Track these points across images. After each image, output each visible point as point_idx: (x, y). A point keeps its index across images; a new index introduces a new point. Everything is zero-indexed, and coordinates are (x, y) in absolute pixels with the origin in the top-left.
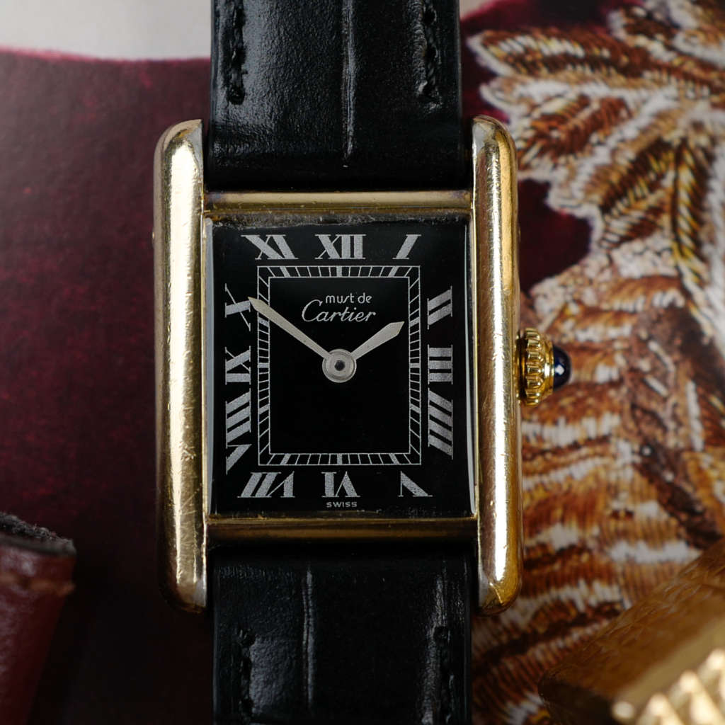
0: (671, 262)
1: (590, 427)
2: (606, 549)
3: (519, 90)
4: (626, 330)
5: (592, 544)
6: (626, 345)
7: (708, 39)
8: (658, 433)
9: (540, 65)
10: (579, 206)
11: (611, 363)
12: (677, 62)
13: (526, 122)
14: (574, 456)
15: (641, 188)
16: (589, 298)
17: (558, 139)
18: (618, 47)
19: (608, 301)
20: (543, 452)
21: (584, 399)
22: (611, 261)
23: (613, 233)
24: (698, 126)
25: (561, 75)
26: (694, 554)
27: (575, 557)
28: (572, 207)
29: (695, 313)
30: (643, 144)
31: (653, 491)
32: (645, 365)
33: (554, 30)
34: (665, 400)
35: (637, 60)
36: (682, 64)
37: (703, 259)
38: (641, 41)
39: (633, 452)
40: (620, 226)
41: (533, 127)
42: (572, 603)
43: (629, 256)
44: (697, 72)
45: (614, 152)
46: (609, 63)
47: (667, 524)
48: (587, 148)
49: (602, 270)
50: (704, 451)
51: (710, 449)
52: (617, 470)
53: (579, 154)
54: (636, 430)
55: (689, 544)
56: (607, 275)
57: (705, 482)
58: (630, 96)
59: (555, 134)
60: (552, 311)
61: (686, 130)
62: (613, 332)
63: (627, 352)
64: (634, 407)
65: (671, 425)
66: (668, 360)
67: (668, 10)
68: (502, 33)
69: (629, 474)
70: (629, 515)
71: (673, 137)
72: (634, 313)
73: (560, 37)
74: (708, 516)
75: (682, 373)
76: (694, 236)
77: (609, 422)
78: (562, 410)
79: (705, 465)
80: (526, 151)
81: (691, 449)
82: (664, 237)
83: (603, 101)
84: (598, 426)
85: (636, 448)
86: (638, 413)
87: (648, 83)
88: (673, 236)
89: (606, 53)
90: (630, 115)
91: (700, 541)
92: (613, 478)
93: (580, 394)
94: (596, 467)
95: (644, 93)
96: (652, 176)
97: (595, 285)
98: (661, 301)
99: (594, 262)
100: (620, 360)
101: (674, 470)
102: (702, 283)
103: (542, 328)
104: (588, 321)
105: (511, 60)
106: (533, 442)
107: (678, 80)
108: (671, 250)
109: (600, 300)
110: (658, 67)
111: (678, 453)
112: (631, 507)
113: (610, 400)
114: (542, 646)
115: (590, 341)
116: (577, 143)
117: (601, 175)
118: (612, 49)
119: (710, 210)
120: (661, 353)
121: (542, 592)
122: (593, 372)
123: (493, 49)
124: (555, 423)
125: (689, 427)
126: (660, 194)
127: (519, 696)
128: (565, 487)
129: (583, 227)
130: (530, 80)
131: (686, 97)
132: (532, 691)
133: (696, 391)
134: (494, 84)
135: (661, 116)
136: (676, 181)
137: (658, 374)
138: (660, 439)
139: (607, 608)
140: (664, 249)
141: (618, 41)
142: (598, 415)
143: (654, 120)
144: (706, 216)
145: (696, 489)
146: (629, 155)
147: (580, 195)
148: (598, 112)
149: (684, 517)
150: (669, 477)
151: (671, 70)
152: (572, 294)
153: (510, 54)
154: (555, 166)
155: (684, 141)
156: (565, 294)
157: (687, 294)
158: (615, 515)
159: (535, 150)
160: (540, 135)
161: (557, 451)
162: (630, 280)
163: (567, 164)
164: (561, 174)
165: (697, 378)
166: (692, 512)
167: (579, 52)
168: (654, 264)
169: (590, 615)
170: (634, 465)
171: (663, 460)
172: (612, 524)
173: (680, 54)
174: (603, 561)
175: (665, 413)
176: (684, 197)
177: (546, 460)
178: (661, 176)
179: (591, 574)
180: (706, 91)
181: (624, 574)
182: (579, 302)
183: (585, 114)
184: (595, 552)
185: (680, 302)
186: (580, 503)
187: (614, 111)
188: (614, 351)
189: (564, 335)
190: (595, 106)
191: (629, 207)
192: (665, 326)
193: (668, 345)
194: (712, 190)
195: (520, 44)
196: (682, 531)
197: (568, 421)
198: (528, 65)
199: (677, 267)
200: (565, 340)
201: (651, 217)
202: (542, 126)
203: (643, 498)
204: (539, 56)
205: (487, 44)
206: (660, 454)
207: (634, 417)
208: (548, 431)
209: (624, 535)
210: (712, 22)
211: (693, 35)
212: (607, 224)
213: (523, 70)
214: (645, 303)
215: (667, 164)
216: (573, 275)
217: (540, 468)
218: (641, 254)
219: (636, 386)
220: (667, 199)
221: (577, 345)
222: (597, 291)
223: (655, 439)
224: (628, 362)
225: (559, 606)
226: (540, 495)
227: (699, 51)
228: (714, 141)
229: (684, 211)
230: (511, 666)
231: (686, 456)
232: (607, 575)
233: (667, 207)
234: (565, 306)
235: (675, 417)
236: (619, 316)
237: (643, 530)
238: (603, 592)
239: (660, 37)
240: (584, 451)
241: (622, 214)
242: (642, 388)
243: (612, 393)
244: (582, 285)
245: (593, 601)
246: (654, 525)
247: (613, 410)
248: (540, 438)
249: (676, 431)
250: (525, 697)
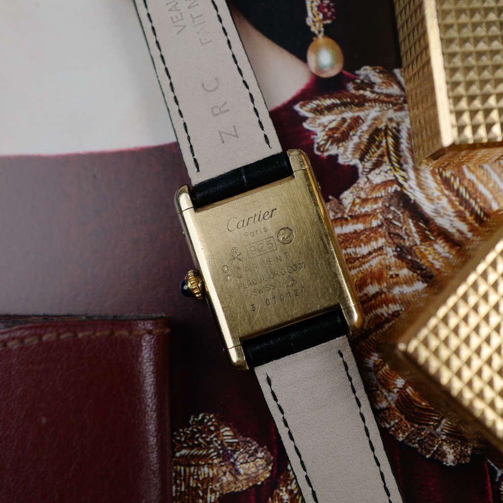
0: (392, 174)
1: (374, 245)
2: (391, 291)
3: (318, 121)
4: (380, 204)
5: (385, 290)
6: (381, 210)
7: (387, 86)
8: (401, 241)
9: (324, 110)
10: (351, 161)
11: (377, 218)
12: (377, 97)
13: (324, 133)
14: (370, 257)
15: (374, 149)
16: (363, 195)
17: (337, 137)
18: (353, 97)
19: (370, 195)
20: (358, 259)
21: (370, 234)
22: (368, 179)
23: (367, 168)
24: (391, 120)
25: (333, 112)
26: (426, 285)
27: (379, 296)
28: (348, 162)
29: (406, 192)
30: (370, 132)
31: (404, 264)
32: (390, 216)
33: (327, 96)
34: (401, 228)
35: (361, 100)
36: (379, 97)
37: (404, 171)
38: (361, 92)
39: (393, 251)
40: (368, 165)
41: (327, 135)
42: (382, 314)
43: (375, 176)
44: (386, 99)
45: (360, 137)
46: (350, 103)
47: (413, 275)
48: (350, 138)
49: (365, 183)
50: (421, 245)
51: (423, 243)
52: (388, 259)
53: (347, 141)
54: (392, 242)
55: (423, 282)
56: (368, 185)
57: (424, 257)
58: (361, 114)
59: (336, 135)
60: (349, 203)
61: (386, 122)
62: (375, 206)
63: (382, 213)
64: (389, 233)
65: (406, 237)
66: (399, 212)
67: (369, 78)
68: (307, 101)
69: (393, 259)
70: (397, 275)
71: (382, 126)
72: (382, 197)
73: (329, 98)
74: (428, 269)
75: (405, 216)
76: (399, 162)
77: (381, 242)
78: (362, 241)
79: (423, 250)
80: (326, 144)
81: (416, 245)
82: (387, 165)
83: (351, 118)
84: (377, 243)
85: (394, 249)
86: (392, 235)
87: (368, 108)
88: (390, 164)
89: (349, 100)
90: (363, 121)
91: (427, 280)
92: (387, 262)
93: (367, 233)
94: (380, 260)
95: (367, 112)
96: (377, 143)
97: (364, 190)
98: (391, 191)
99: (362, 181)
100: (380, 216)
101: (411, 254)
102: (406, 180)
103: (347, 211)
104: (365, 204)
105: (312, 111)
106: (353, 255)
107: (379, 104)
108: (390, 170)
109: (367, 195)
110: (370, 100)
111: (411, 247)
112: (397, 273)
113: (380, 233)
114: (374, 334)
115: (367, 212)
116: (345, 137)
117: (357, 147)
118: (351, 98)
119: (403, 151)
120: (396, 210)
121: (370, 313)
122: (371, 224)
123: (304, 108)
124: (360, 246)
125: (413, 236)
126: (381, 149)
127: (369, 355)
128: (370, 270)
129: (354, 168)
130: (321, 117)
131: (384, 109)
132: (374, 352)
133: (413, 222)
134: (308, 121)
135: (375, 119)
136: (387, 142)
137: (396, 218)
138: (403, 244)
139: (396, 314)
140: (388, 170)
141: (352, 94)
142: (376, 240)
143: (372, 121)
144: (402, 154)
145: (421, 260)
146: (366, 137)
147: (350, 156)
148: (351, 123)
149: (419, 272)
150: (410, 257)
151: (375, 101)
152: (355, 195)
153: (312, 109)
154: (338, 148)
155: (387, 127)
156: (353, 196)
157: (401, 185)
158: (392, 277)
159: (329, 143)
160: (330, 137)
161: (363, 257)
162: (377, 185)
163: (343, 145)
164: (341, 150)
165: (412, 217)
166: (422, 269)
167: (338, 102)
168: (386, 177)
169: (390, 317)
170: (394, 256)
171: (406, 252)
172: (391, 280)
173: (378, 93)
174: (391, 296)
175: (402, 233)
176: (391, 148)
177: (360, 261)
178: (381, 142)
179: (387, 302)
180: (391, 106)
181: (400, 299)
182: (359, 198)
183: (346, 125)
184: (387, 293)
185: (399, 189)
186: (376, 275)
187: (357, 121)
188: (377, 214)
189: (356, 212)
190: (349, 121)
191: (371, 157)
192: (395, 199)
193: (398, 207)
194: (402, 143)
195: (315, 104)
196: (419, 277)
197: (365, 244)
198: (319, 111)
199: (395, 176)
200: (357, 214)
201: (380, 159)
202: (330, 133)
203: (401, 268)
204: (323, 107)
205: (301, 107)
206: (404, 249)
207: (390, 237)
208: (358, 250)
209: (396, 284)
210: (388, 79)
211: (381, 85)
212: (364, 165)
213: (318, 113)
214: (385, 192)
215: (382, 137)
216: (354, 187)
217: (358, 265)
218: (379, 174)
219: (388, 225)
220: (385, 151)
221: (362, 214)
222: (365, 192)
223: (401, 244)
224: (383, 217)
225: (377, 317)
226: (360, 275)
227: (385, 91)
228: (398, 124)
229: (392, 153)
230: (363, 344)
231: (414, 248)
232: (394, 301)
233: (386, 154)
234: (354, 200)
235: (406, 234)
236: (376, 200)
237: (404, 280)
238: (393, 308)
239: (368, 89)
240: (374, 255)
241: (368, 160)
242: (391, 225)
243: (380, 230)
244: (359, 191)
245: (390, 312)
246: (408, 277)
247: (382, 237)
248: (356, 253)
249: (408, 239)
250: (372, 355)
